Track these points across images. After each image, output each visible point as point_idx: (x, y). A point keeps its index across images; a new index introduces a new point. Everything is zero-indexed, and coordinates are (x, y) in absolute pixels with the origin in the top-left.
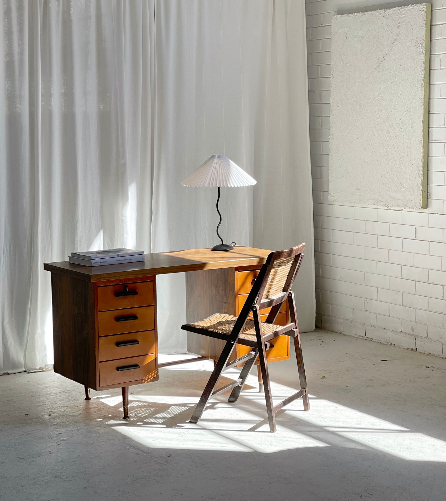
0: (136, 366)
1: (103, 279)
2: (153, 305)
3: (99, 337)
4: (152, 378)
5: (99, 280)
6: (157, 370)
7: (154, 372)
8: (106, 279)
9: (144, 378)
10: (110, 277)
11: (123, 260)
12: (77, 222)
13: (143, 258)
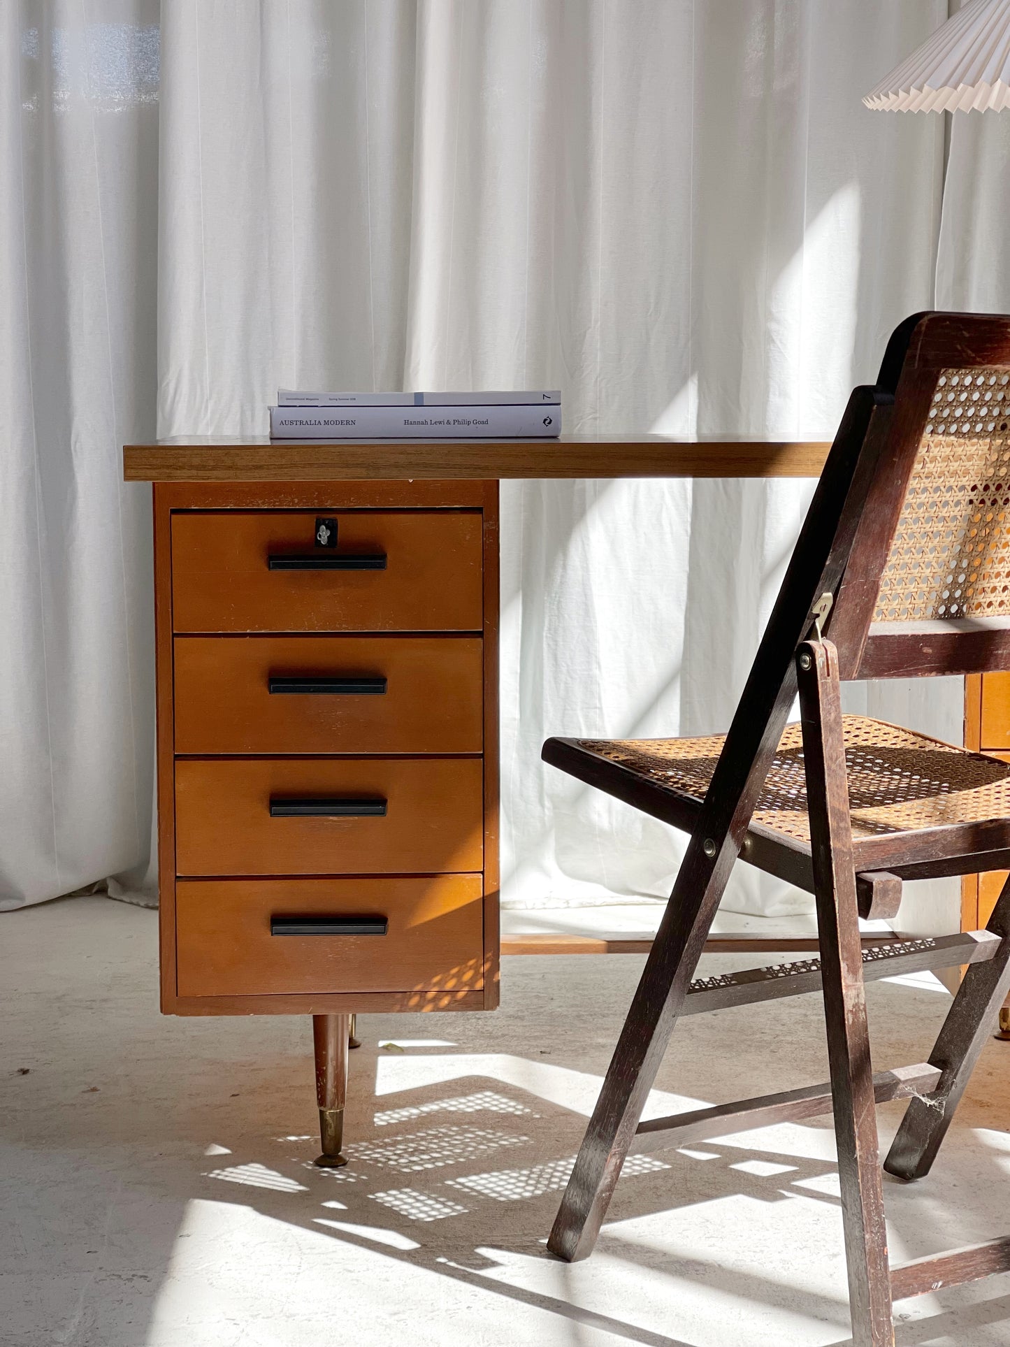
0: (375, 921)
1: (194, 472)
2: (480, 634)
3: (177, 757)
4: (461, 995)
5: (169, 477)
6: (489, 955)
7: (471, 962)
8: (208, 473)
9: (418, 988)
10: (230, 468)
11: (440, 423)
12: (585, 336)
13: (549, 423)
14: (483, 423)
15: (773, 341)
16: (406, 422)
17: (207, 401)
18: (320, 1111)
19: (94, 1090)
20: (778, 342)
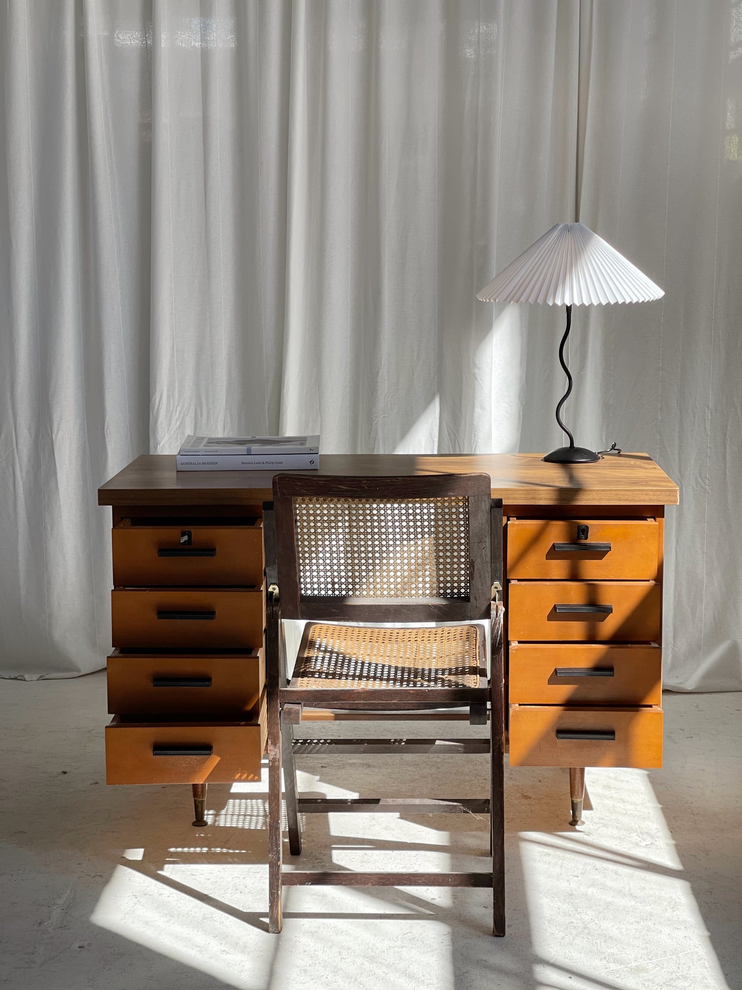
1: (131, 501)
5: (119, 503)
8: (137, 502)
10: (147, 499)
11: (259, 463)
12: (378, 373)
13: (313, 463)
14: (280, 463)
15: (477, 379)
16: (243, 463)
17: (177, 407)
18: (195, 800)
19: (97, 783)
20: (479, 380)
